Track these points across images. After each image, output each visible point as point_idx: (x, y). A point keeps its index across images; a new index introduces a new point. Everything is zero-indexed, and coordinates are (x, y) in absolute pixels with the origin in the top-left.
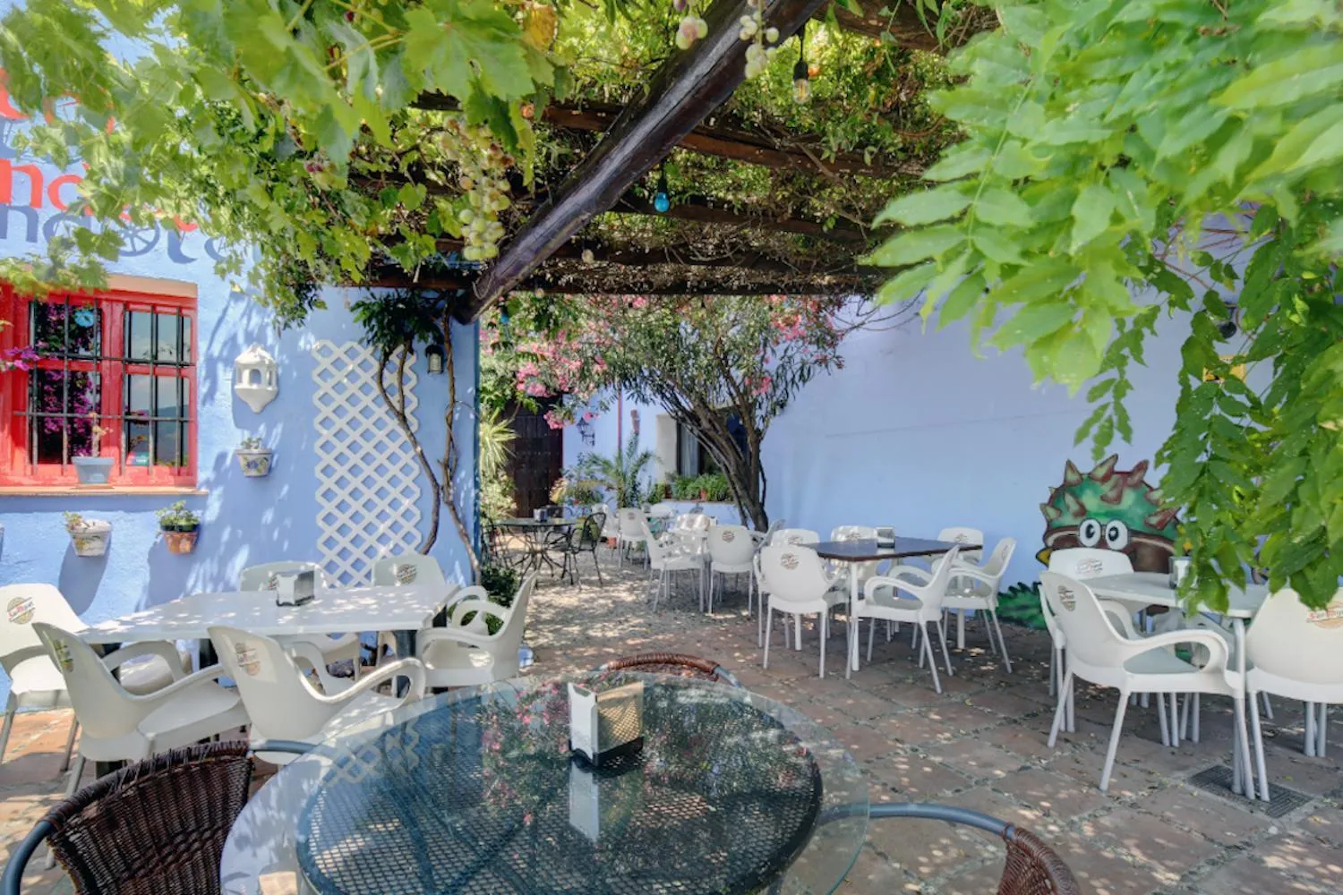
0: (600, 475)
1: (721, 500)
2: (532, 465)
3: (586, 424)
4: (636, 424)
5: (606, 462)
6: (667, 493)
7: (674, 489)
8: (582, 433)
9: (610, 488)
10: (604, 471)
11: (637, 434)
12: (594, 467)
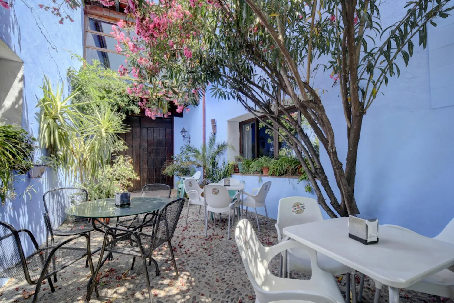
0: (193, 159)
1: (281, 175)
2: (157, 153)
3: (185, 132)
4: (214, 127)
5: (196, 151)
6: (236, 170)
7: (240, 167)
8: (184, 136)
9: (199, 166)
10: (196, 156)
11: (215, 134)
12: (190, 154)
